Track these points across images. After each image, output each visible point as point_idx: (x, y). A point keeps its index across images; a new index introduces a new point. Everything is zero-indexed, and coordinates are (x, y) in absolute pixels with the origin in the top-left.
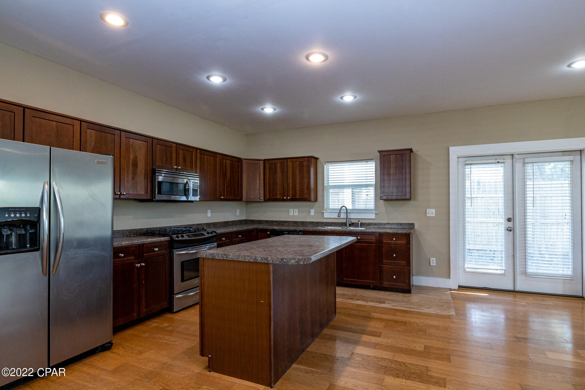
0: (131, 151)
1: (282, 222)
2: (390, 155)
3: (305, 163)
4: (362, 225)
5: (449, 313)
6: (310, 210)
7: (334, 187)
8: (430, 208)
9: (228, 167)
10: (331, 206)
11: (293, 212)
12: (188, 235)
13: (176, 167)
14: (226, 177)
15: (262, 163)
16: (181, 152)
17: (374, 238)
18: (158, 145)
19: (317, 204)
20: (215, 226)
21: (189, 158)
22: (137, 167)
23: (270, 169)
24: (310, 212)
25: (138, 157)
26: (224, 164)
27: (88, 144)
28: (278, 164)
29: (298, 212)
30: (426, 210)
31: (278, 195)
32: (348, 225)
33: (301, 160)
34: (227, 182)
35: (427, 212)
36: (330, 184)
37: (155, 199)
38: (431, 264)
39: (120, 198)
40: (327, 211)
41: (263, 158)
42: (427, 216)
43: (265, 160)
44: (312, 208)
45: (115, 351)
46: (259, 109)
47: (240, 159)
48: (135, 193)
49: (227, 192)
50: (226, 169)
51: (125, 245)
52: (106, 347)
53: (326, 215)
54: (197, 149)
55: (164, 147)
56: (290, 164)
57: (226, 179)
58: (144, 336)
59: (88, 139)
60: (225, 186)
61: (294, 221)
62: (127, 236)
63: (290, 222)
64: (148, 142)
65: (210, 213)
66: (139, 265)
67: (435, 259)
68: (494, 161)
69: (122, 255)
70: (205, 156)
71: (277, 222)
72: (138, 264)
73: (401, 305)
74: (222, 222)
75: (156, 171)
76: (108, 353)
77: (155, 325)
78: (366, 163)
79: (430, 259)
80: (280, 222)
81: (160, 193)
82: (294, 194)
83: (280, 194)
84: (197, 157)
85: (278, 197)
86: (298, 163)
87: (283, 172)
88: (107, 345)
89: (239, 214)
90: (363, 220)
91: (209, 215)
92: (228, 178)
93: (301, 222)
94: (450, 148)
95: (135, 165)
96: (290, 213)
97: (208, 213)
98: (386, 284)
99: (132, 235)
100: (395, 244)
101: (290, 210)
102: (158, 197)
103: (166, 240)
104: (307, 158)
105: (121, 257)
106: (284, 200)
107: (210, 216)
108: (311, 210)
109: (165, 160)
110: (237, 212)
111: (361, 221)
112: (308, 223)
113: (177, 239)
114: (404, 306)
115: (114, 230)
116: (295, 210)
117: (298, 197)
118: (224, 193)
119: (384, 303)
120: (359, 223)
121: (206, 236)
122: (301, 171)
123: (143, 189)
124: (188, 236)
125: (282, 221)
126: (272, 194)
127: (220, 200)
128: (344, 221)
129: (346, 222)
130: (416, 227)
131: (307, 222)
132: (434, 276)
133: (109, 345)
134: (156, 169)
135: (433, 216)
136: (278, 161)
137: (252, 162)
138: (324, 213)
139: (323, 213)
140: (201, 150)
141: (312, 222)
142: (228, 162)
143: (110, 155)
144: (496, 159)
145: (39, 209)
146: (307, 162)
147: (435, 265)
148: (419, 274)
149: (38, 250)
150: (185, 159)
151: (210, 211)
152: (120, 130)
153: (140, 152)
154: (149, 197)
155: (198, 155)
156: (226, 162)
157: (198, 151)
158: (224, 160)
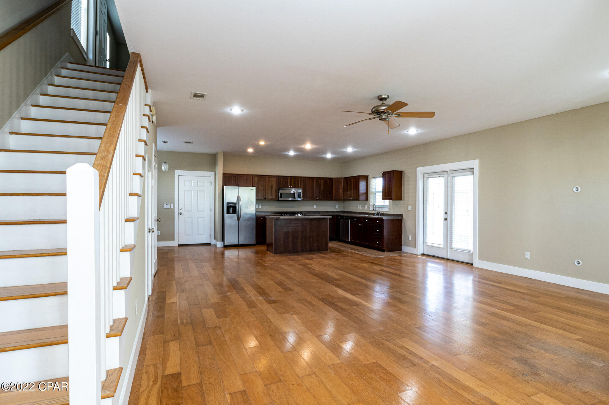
0: (270, 182)
2: (387, 174)
9: (322, 183)
10: (371, 204)
13: (289, 187)
14: (321, 189)
15: (342, 179)
16: (293, 180)
19: (368, 202)
21: (297, 182)
23: (346, 183)
24: (365, 207)
25: (273, 184)
27: (255, 182)
28: (349, 180)
29: (361, 207)
30: (408, 206)
31: (349, 197)
32: (375, 215)
34: (321, 191)
35: (408, 208)
38: (409, 239)
39: (266, 200)
41: (343, 177)
44: (366, 205)
45: (255, 247)
47: (331, 179)
48: (271, 198)
49: (321, 196)
50: (320, 185)
51: (261, 216)
55: (284, 179)
60: (320, 193)
64: (277, 178)
67: (411, 236)
68: (437, 176)
69: (260, 219)
70: (307, 180)
71: (353, 212)
74: (324, 211)
79: (409, 236)
81: (281, 197)
89: (338, 208)
90: (381, 212)
91: (315, 207)
94: (417, 168)
95: (272, 187)
96: (358, 207)
98: (375, 246)
100: (378, 224)
102: (280, 199)
103: (279, 215)
104: (358, 177)
106: (350, 200)
107: (316, 208)
109: (285, 184)
110: (336, 206)
112: (364, 213)
117: (355, 198)
118: (319, 196)
120: (379, 214)
122: (356, 184)
123: (275, 196)
126: (346, 197)
130: (404, 216)
132: (410, 246)
133: (255, 245)
134: (280, 188)
135: (410, 210)
136: (348, 178)
137: (337, 179)
138: (370, 208)
140: (303, 177)
142: (322, 181)
143: (255, 186)
144: (438, 175)
145: (236, 203)
146: (358, 179)
147: (411, 240)
148: (405, 245)
149: (236, 213)
150: (295, 183)
151: (316, 205)
152: (266, 176)
153: (274, 182)
154: (278, 199)
155: (302, 180)
156: (320, 181)
157: (302, 178)
158: (319, 180)
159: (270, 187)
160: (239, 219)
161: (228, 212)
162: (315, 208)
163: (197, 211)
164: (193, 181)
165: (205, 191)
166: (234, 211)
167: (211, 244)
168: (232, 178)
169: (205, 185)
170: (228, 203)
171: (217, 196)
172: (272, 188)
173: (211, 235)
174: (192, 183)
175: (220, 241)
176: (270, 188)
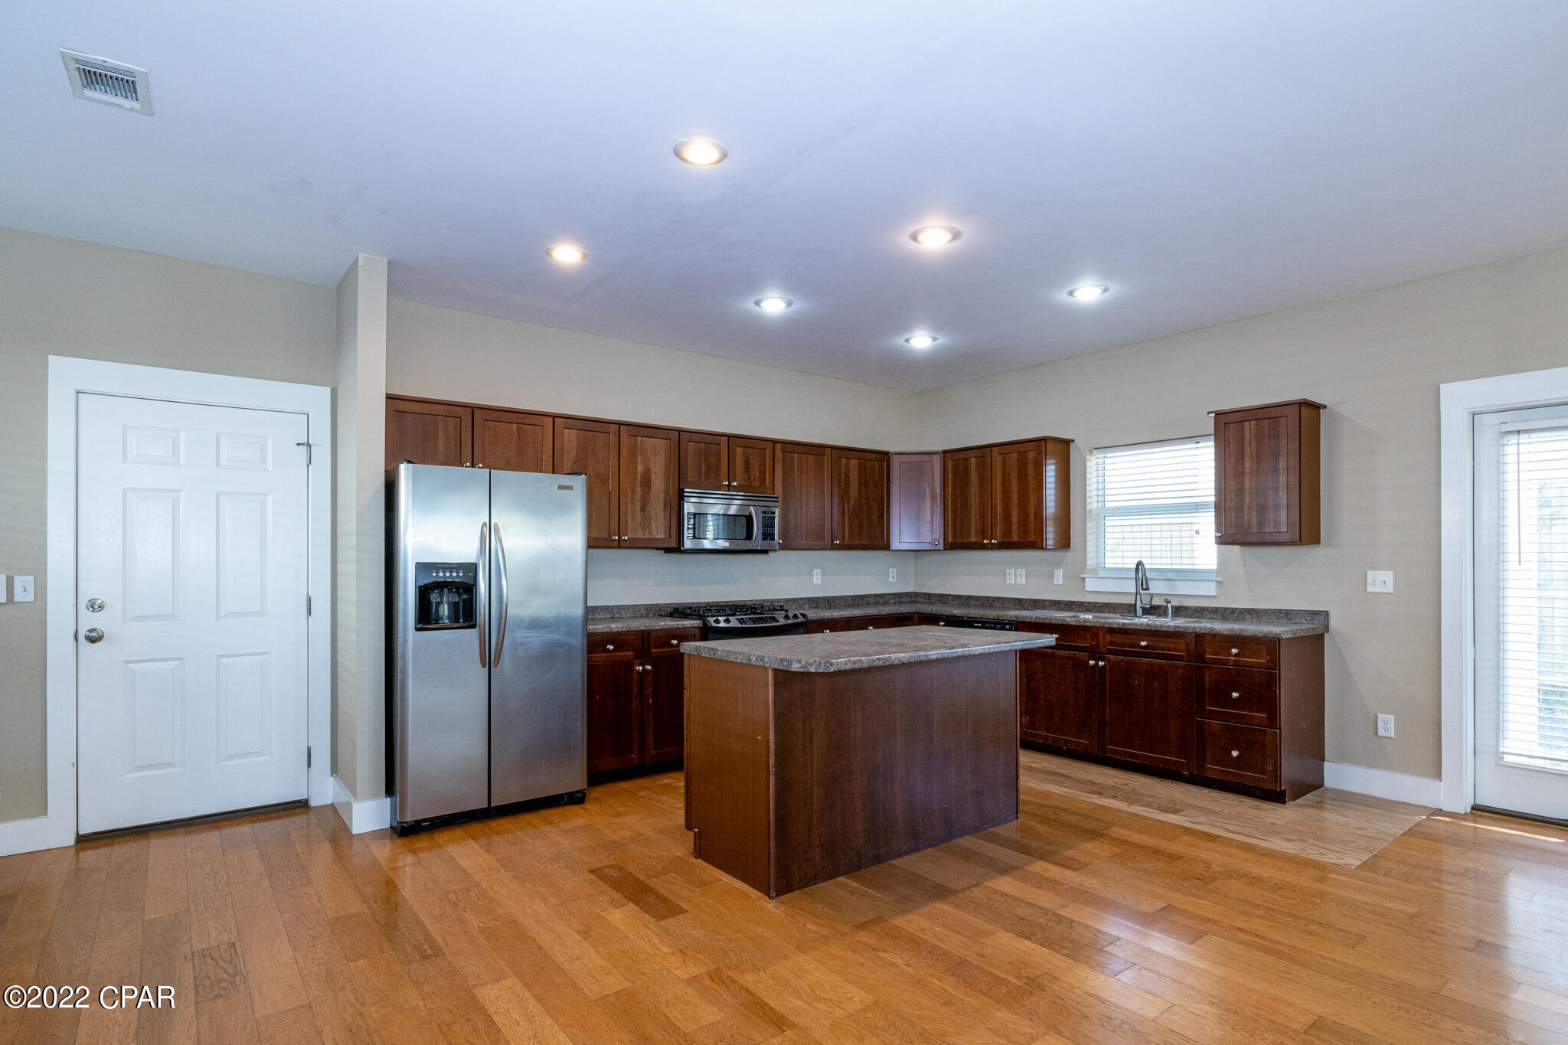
0: (639, 458)
1: (988, 598)
2: (1242, 423)
3: (1031, 456)
4: (1179, 611)
5: (1341, 859)
6: (1053, 571)
7: (1116, 511)
8: (1376, 567)
9: (854, 475)
10: (1110, 562)
11: (1015, 576)
12: (742, 619)
13: (727, 483)
14: (849, 494)
15: (937, 459)
16: (739, 450)
17: (1184, 647)
18: (691, 444)
19: (1069, 556)
20: (830, 606)
21: (756, 463)
22: (651, 488)
23: (955, 473)
24: (1053, 577)
25: (652, 469)
26: (843, 470)
27: (565, 455)
28: (973, 460)
29: (1026, 576)
30: (1366, 573)
31: (973, 534)
32: (1139, 611)
33: (1021, 448)
34: (851, 507)
35: (1370, 579)
36: (1107, 505)
37: (683, 546)
38: (1381, 732)
39: (619, 547)
40: (1097, 574)
41: (941, 448)
42: (1370, 589)
43: (945, 452)
44: (1058, 566)
45: (586, 807)
46: (899, 341)
47: (887, 453)
48: (646, 537)
49: (850, 530)
50: (848, 480)
51: (616, 630)
52: (575, 799)
53: (1091, 585)
54: (775, 442)
55: (703, 444)
56: (998, 458)
57: (849, 500)
58: (641, 793)
59: (565, 446)
60: (847, 516)
61: (1016, 599)
62: (642, 616)
63: (1007, 599)
64: (670, 440)
65: (820, 577)
66: (641, 668)
67: (1391, 718)
69: (611, 647)
70: (795, 455)
71: (978, 598)
72: (640, 666)
73: (1217, 824)
74: (850, 596)
75: (685, 494)
76: (576, 809)
77: (667, 781)
78: (1195, 445)
79: (1376, 716)
80: (986, 599)
81: (691, 534)
82: (1007, 532)
83: (976, 532)
84: (776, 459)
85: (973, 540)
86: (1014, 456)
87: (982, 479)
88: (577, 795)
89: (895, 580)
90: (1183, 600)
91: (817, 579)
92: (852, 499)
93: (1032, 600)
94: (1442, 386)
95: (646, 484)
96: (1008, 577)
97: (815, 577)
98: (1212, 769)
99: (651, 615)
100: (1236, 663)
101: (1008, 571)
102: (689, 544)
103: (694, 626)
104: (1035, 443)
105: (608, 651)
106: (982, 547)
107: (819, 582)
108: (1055, 571)
109: (706, 470)
110: (891, 574)
111: (1175, 602)
112: (1047, 603)
113: (714, 625)
114: (1223, 825)
115: (588, 605)
116: (1018, 571)
117: (1015, 539)
118: (844, 531)
119: (1176, 812)
120: (1167, 607)
121: (779, 622)
122: (1022, 477)
123: (662, 529)
124: (741, 621)
125: (990, 597)
126: (959, 533)
127: (832, 549)
128: (1131, 600)
129: (1134, 603)
130: (1334, 622)
131: (1045, 601)
132: (1389, 766)
133: (580, 795)
134: (686, 490)
135: (1384, 591)
136: (970, 454)
137: (916, 458)
138: (1086, 579)
139: (1084, 579)
140: (783, 442)
141: (1055, 601)
142: (854, 463)
143: (580, 474)
145: (474, 565)
146: (1035, 452)
147: (1393, 736)
148: (1344, 758)
149: (474, 626)
150: (747, 466)
151: (819, 571)
152: (620, 424)
153: (656, 460)
154: (673, 545)
155: (779, 454)
156: (848, 464)
157: (778, 446)
158: (844, 460)
159: (639, 484)
160: (489, 659)
161: (426, 618)
162: (815, 582)
163: (218, 618)
164: (182, 435)
165: (270, 498)
166: (465, 615)
167: (313, 803)
168: (441, 425)
169: (270, 460)
170: (422, 567)
171: (349, 524)
172: (650, 487)
173: (309, 749)
174: (182, 447)
175: (374, 796)
176: (639, 489)
